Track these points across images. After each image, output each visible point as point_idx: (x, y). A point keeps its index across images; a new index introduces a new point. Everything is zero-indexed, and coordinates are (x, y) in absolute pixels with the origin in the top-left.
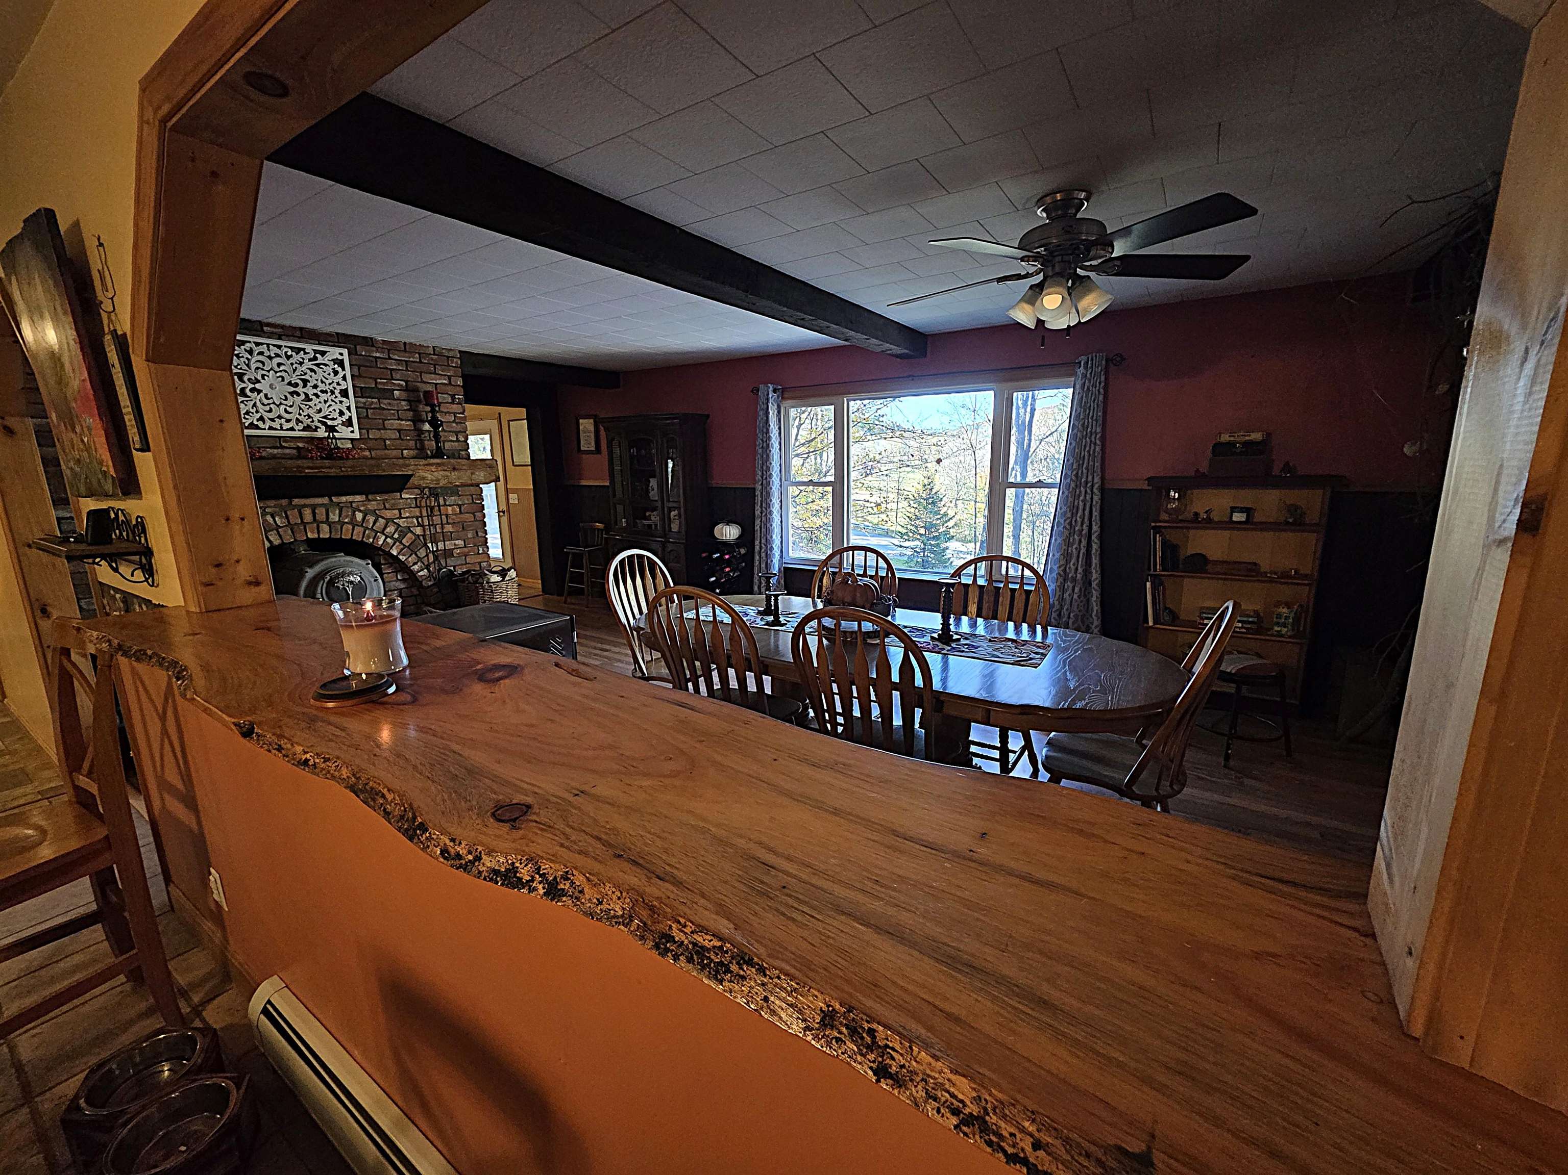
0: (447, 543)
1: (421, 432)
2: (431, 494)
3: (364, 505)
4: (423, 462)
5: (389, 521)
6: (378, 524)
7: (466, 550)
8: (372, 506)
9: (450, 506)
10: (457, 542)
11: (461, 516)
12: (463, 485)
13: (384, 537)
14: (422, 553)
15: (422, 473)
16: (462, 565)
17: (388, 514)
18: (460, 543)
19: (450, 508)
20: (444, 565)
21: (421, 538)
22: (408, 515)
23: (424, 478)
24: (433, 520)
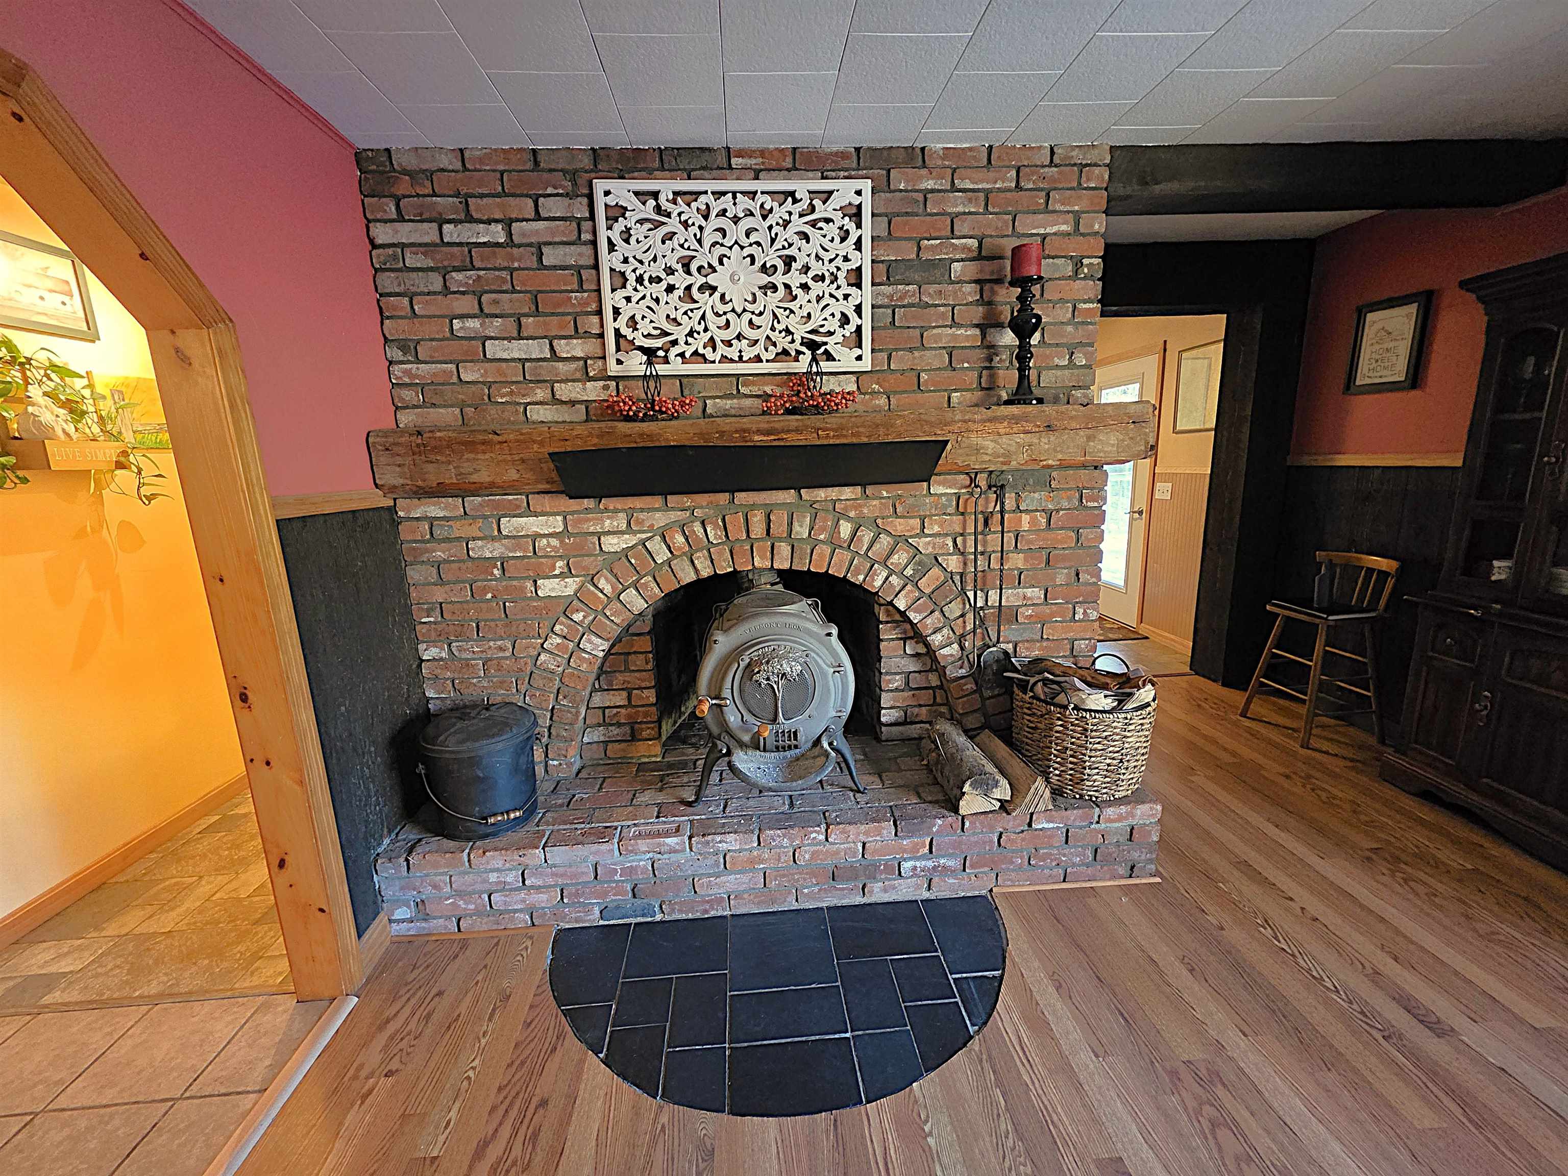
0: (1007, 593)
1: (991, 350)
2: (990, 487)
3: (856, 508)
4: (984, 413)
5: (901, 540)
6: (877, 546)
7: (1047, 610)
8: (872, 507)
9: (1027, 511)
10: (1029, 592)
11: (1051, 535)
12: (1064, 466)
13: (884, 574)
14: (954, 609)
15: (974, 439)
16: (1032, 641)
17: (899, 526)
18: (1036, 593)
19: (1025, 518)
20: (994, 639)
21: (957, 578)
22: (936, 529)
23: (978, 450)
24: (985, 544)
